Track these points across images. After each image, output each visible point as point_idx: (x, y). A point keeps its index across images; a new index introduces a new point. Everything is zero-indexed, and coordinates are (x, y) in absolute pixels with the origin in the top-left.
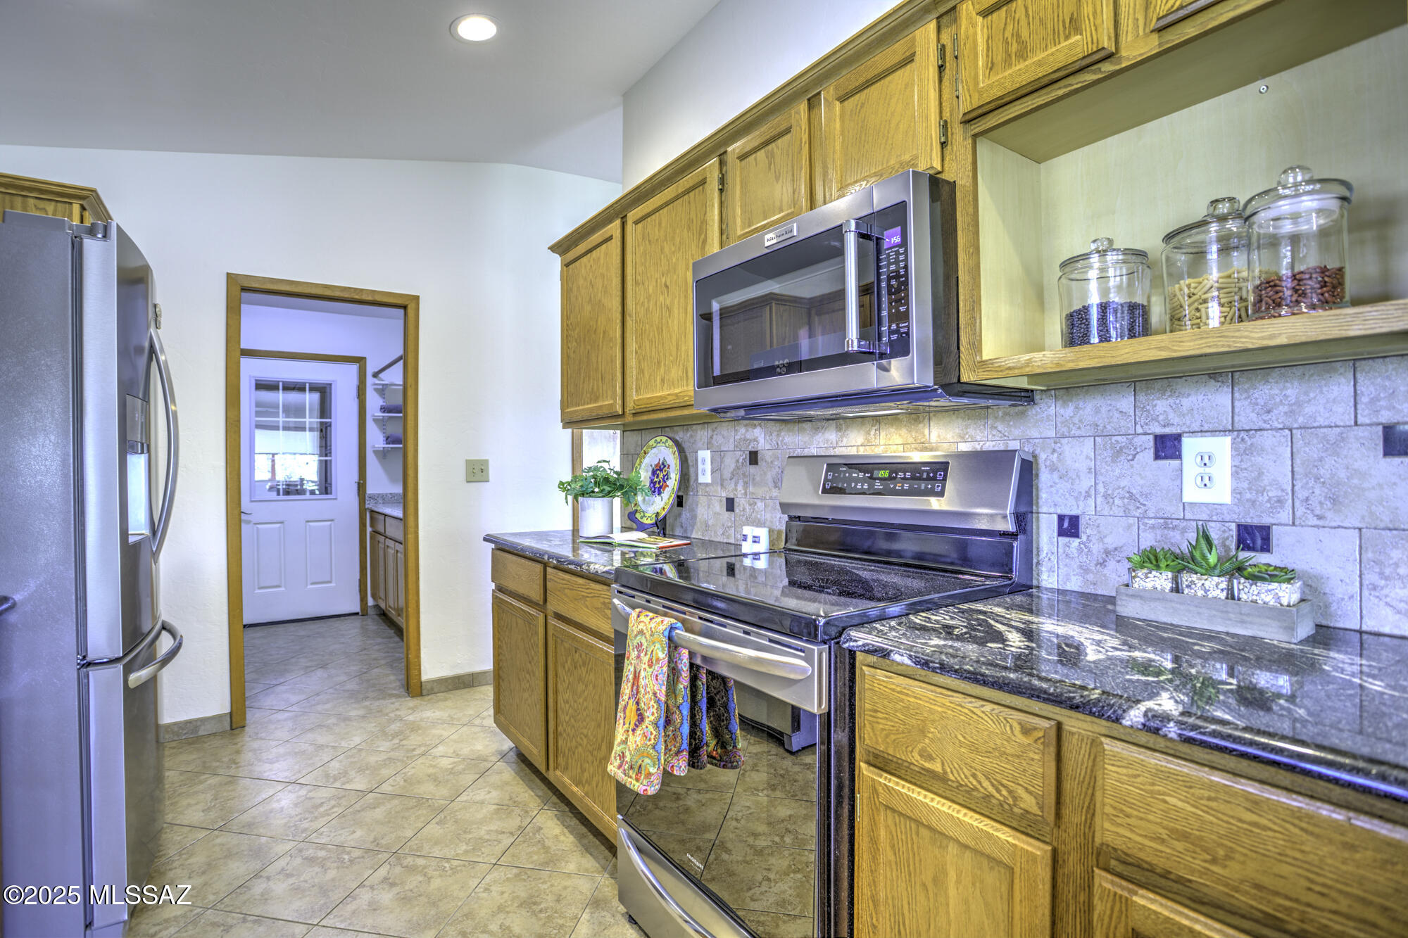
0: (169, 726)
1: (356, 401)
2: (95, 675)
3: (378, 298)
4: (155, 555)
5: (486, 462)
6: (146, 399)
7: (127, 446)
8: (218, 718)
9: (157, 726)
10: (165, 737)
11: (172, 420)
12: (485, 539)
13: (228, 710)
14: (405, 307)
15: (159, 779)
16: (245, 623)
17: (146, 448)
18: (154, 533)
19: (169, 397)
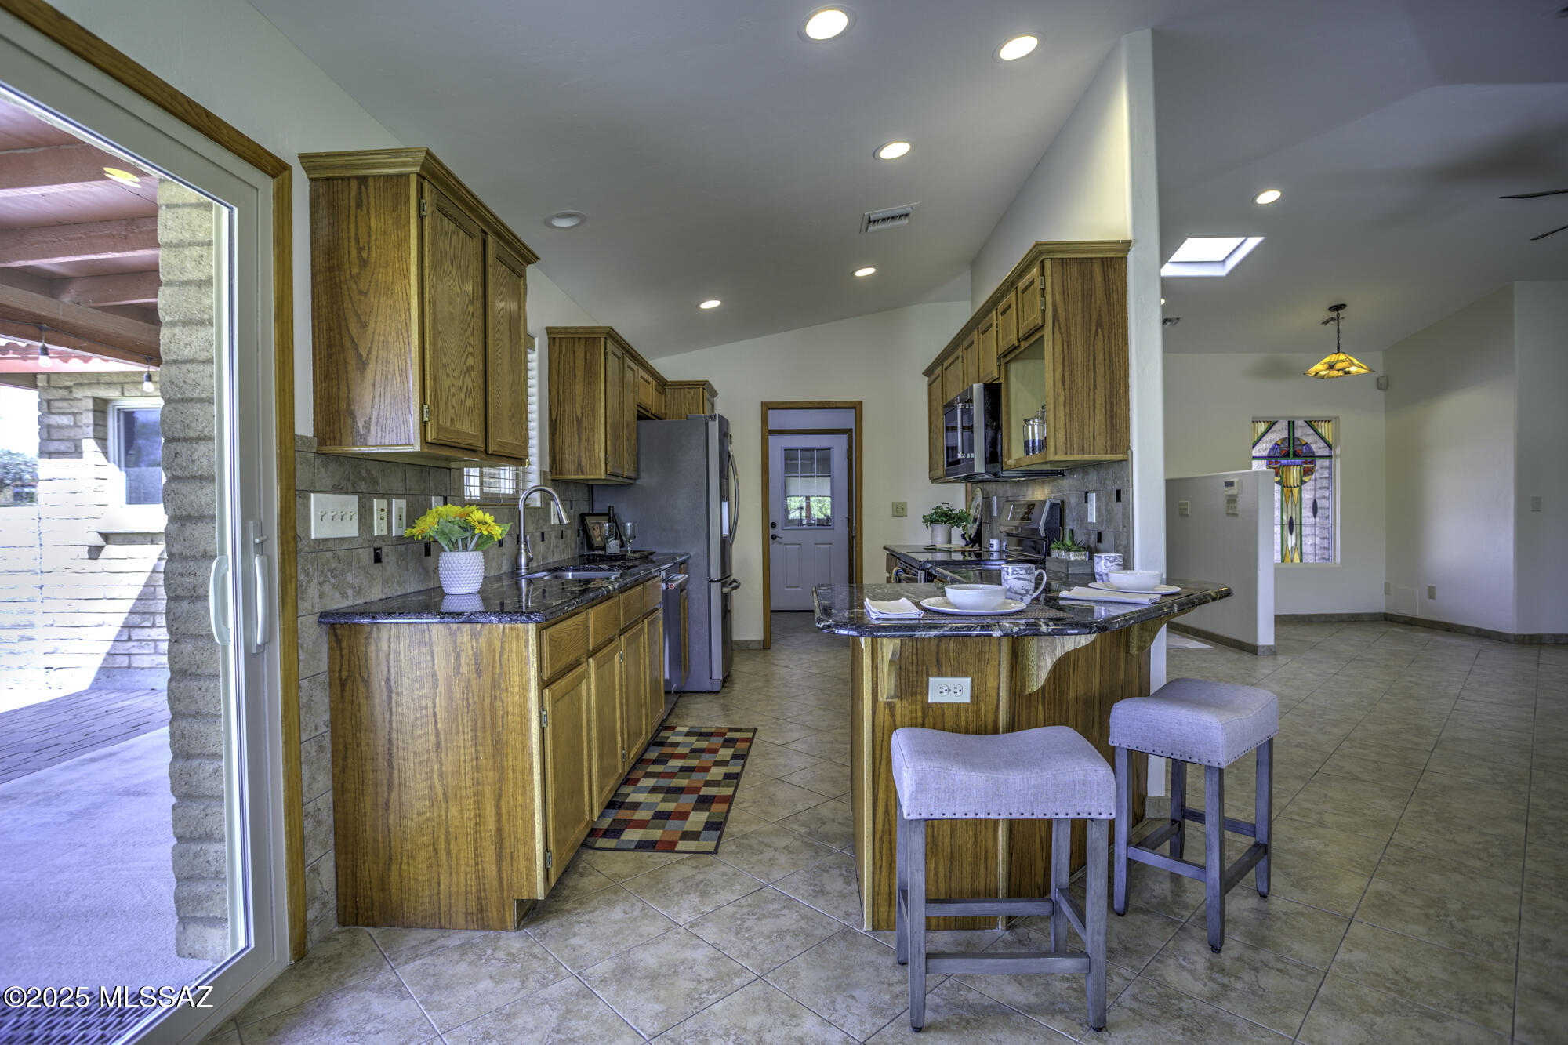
0: (736, 641)
1: (847, 460)
2: (713, 585)
3: (838, 405)
4: (731, 545)
5: (905, 504)
6: (728, 479)
7: (722, 499)
8: (758, 641)
9: (732, 641)
10: (735, 647)
11: (736, 481)
12: (885, 548)
13: (762, 638)
14: (856, 407)
15: (732, 659)
16: (772, 609)
17: (728, 499)
18: (730, 534)
19: (735, 472)
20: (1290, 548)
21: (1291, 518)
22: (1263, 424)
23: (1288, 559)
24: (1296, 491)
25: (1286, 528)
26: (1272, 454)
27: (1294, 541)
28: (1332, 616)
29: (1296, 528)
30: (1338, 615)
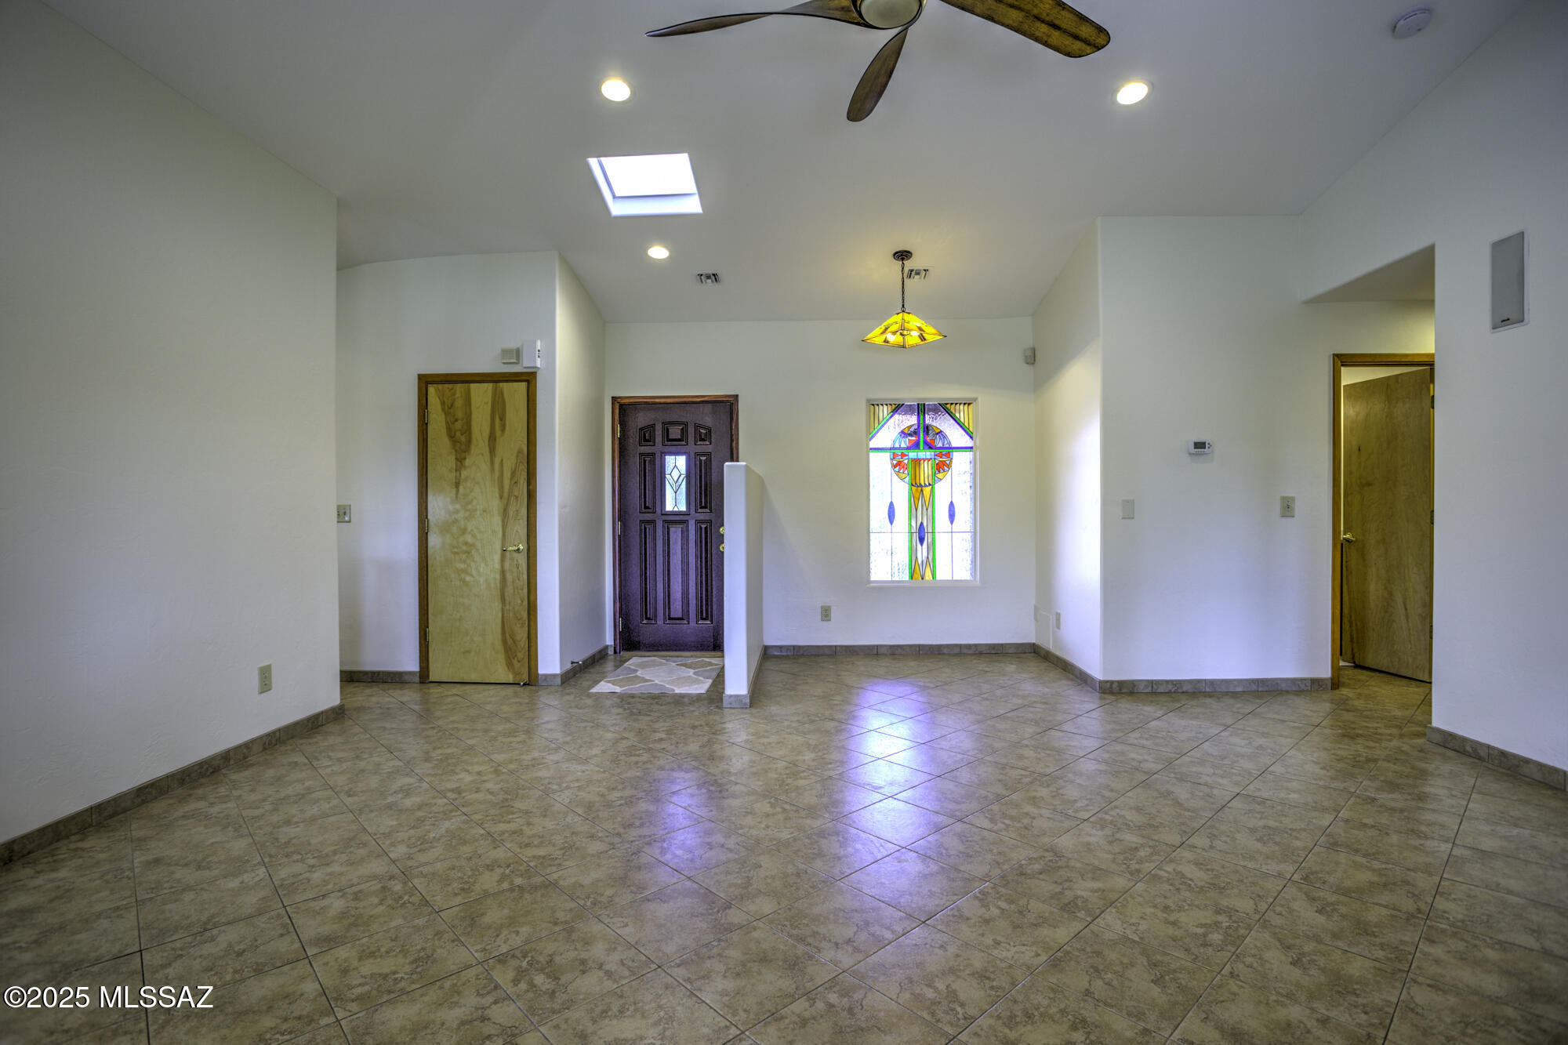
20: (920, 561)
21: (922, 524)
22: (885, 407)
23: (918, 576)
24: (927, 490)
25: (916, 537)
26: (897, 445)
27: (925, 554)
28: (969, 646)
29: (928, 538)
30: (976, 645)
